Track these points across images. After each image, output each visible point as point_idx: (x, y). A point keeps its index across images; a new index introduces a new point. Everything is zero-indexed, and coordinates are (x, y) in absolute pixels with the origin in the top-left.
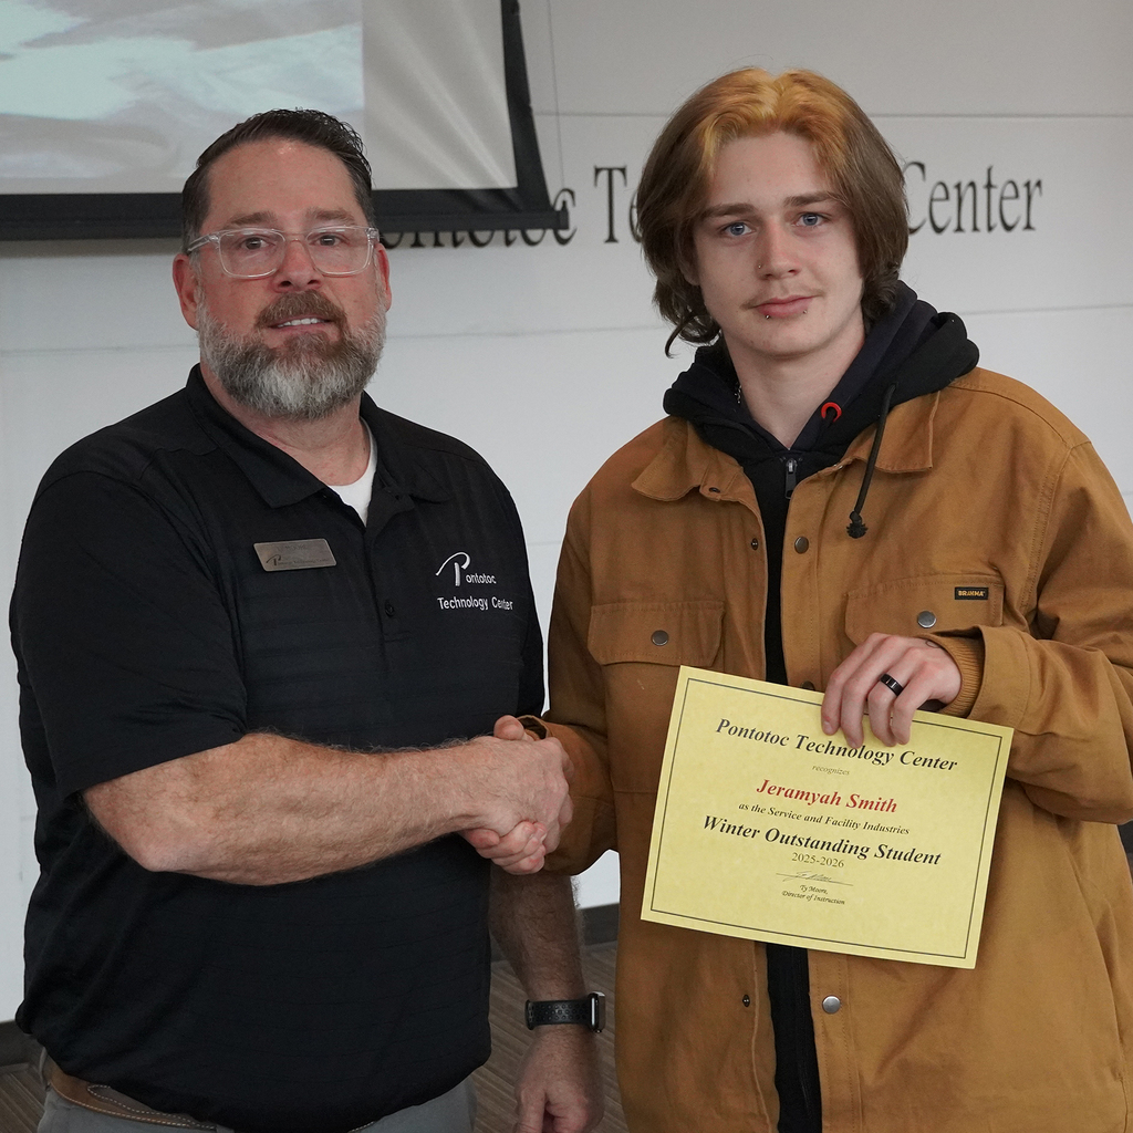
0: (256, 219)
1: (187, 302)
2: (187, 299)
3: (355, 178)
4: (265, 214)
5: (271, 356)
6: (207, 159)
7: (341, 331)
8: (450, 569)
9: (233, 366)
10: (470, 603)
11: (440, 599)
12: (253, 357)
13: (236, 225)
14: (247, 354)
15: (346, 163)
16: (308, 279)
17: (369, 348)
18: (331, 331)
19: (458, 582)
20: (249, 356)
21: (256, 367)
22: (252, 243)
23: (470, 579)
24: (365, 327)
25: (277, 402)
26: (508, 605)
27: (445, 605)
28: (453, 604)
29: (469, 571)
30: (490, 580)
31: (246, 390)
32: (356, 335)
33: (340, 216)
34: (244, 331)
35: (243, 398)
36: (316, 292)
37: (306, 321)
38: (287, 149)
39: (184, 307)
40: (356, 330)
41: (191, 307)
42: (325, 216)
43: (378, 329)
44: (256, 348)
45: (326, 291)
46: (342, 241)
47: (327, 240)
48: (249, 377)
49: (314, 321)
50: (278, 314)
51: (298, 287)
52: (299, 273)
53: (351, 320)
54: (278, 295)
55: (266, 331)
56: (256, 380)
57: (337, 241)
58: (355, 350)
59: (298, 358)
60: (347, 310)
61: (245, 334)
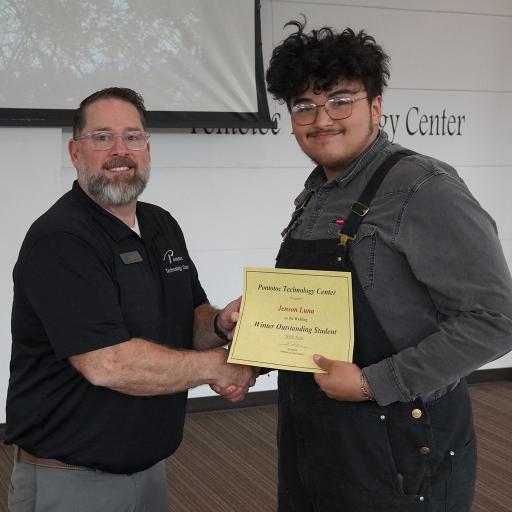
0: (105, 129)
1: (74, 158)
3: (141, 115)
4: (108, 128)
5: (108, 182)
6: (85, 103)
7: (135, 171)
9: (94, 183)
12: (101, 181)
14: (99, 179)
15: (138, 109)
16: (125, 153)
18: (132, 172)
20: (100, 180)
21: (103, 185)
24: (144, 170)
25: (109, 199)
31: (98, 193)
33: (137, 129)
34: (97, 170)
36: (127, 158)
37: (122, 169)
38: (117, 103)
39: (73, 159)
40: (141, 172)
41: (76, 160)
42: (131, 130)
43: (147, 171)
44: (102, 177)
45: (131, 157)
47: (131, 138)
48: (100, 188)
49: (125, 168)
50: (112, 165)
51: (120, 157)
52: (122, 152)
53: (139, 167)
54: (112, 159)
55: (106, 170)
56: (102, 190)
57: (135, 139)
58: (139, 179)
59: (119, 184)
60: (138, 163)
61: (98, 171)
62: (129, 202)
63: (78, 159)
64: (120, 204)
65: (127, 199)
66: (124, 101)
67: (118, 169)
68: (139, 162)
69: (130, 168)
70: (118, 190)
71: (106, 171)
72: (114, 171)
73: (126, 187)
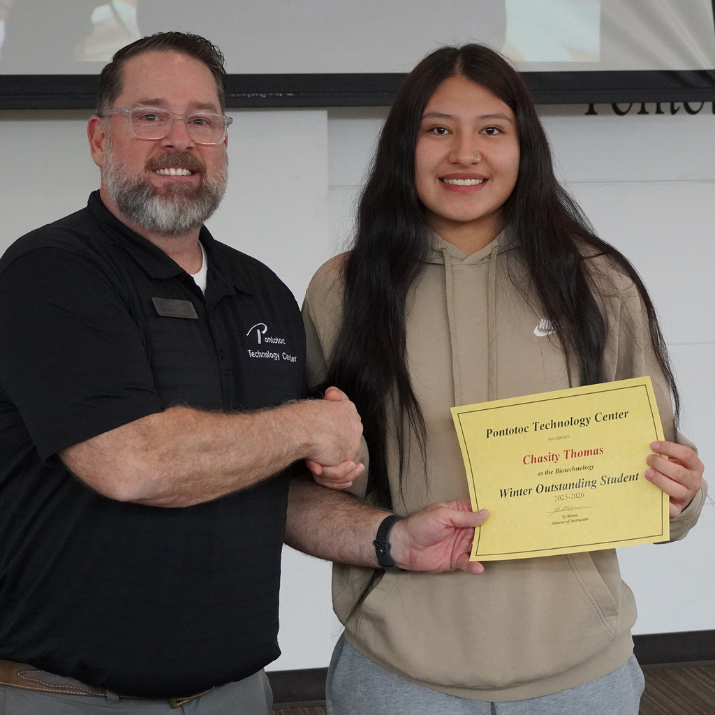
0: (156, 102)
1: (95, 148)
2: (96, 145)
3: (217, 82)
4: (162, 101)
5: (155, 192)
6: (122, 55)
7: (201, 179)
8: (254, 333)
9: (129, 192)
10: (268, 355)
11: (250, 351)
12: (142, 189)
13: (141, 105)
14: (140, 186)
15: (212, 71)
16: (186, 146)
17: (217, 192)
18: (195, 180)
19: (260, 342)
20: (140, 187)
21: (144, 195)
22: (150, 117)
23: (268, 340)
24: (216, 178)
25: (154, 221)
26: (293, 359)
27: (252, 354)
28: (257, 355)
29: (267, 335)
30: (282, 341)
31: (134, 209)
32: (211, 182)
33: (210, 107)
34: (136, 171)
35: (131, 215)
36: (189, 154)
37: (180, 172)
38: (179, 59)
39: (93, 150)
40: (211, 180)
41: (98, 151)
42: (201, 106)
43: (223, 179)
44: (145, 182)
45: (196, 153)
46: (207, 123)
47: (198, 121)
48: (138, 201)
49: (185, 172)
50: (162, 163)
51: (178, 151)
52: (181, 142)
53: (209, 172)
54: (163, 152)
55: (151, 173)
56: (142, 204)
57: (205, 123)
58: (208, 192)
59: (173, 196)
60: (207, 165)
61: (137, 173)
62: (188, 230)
63: (102, 151)
64: (171, 233)
65: (185, 222)
66: (191, 58)
67: (173, 172)
68: (210, 164)
69: (193, 172)
70: (170, 207)
71: (153, 175)
72: (164, 175)
73: (184, 203)
